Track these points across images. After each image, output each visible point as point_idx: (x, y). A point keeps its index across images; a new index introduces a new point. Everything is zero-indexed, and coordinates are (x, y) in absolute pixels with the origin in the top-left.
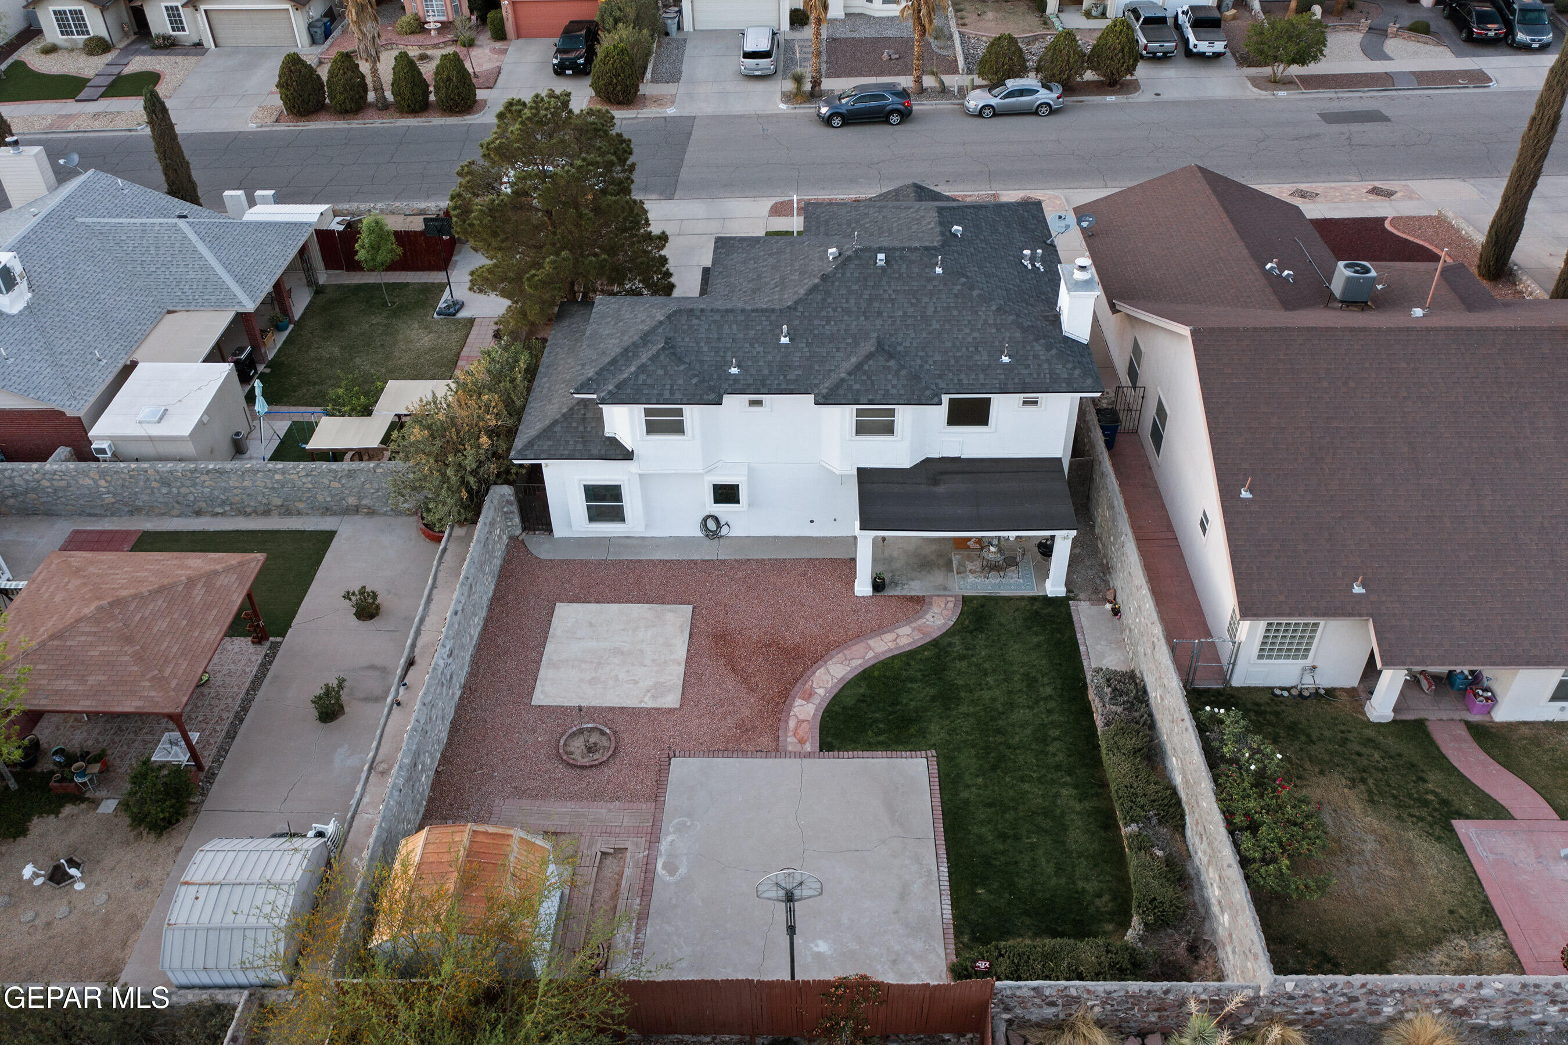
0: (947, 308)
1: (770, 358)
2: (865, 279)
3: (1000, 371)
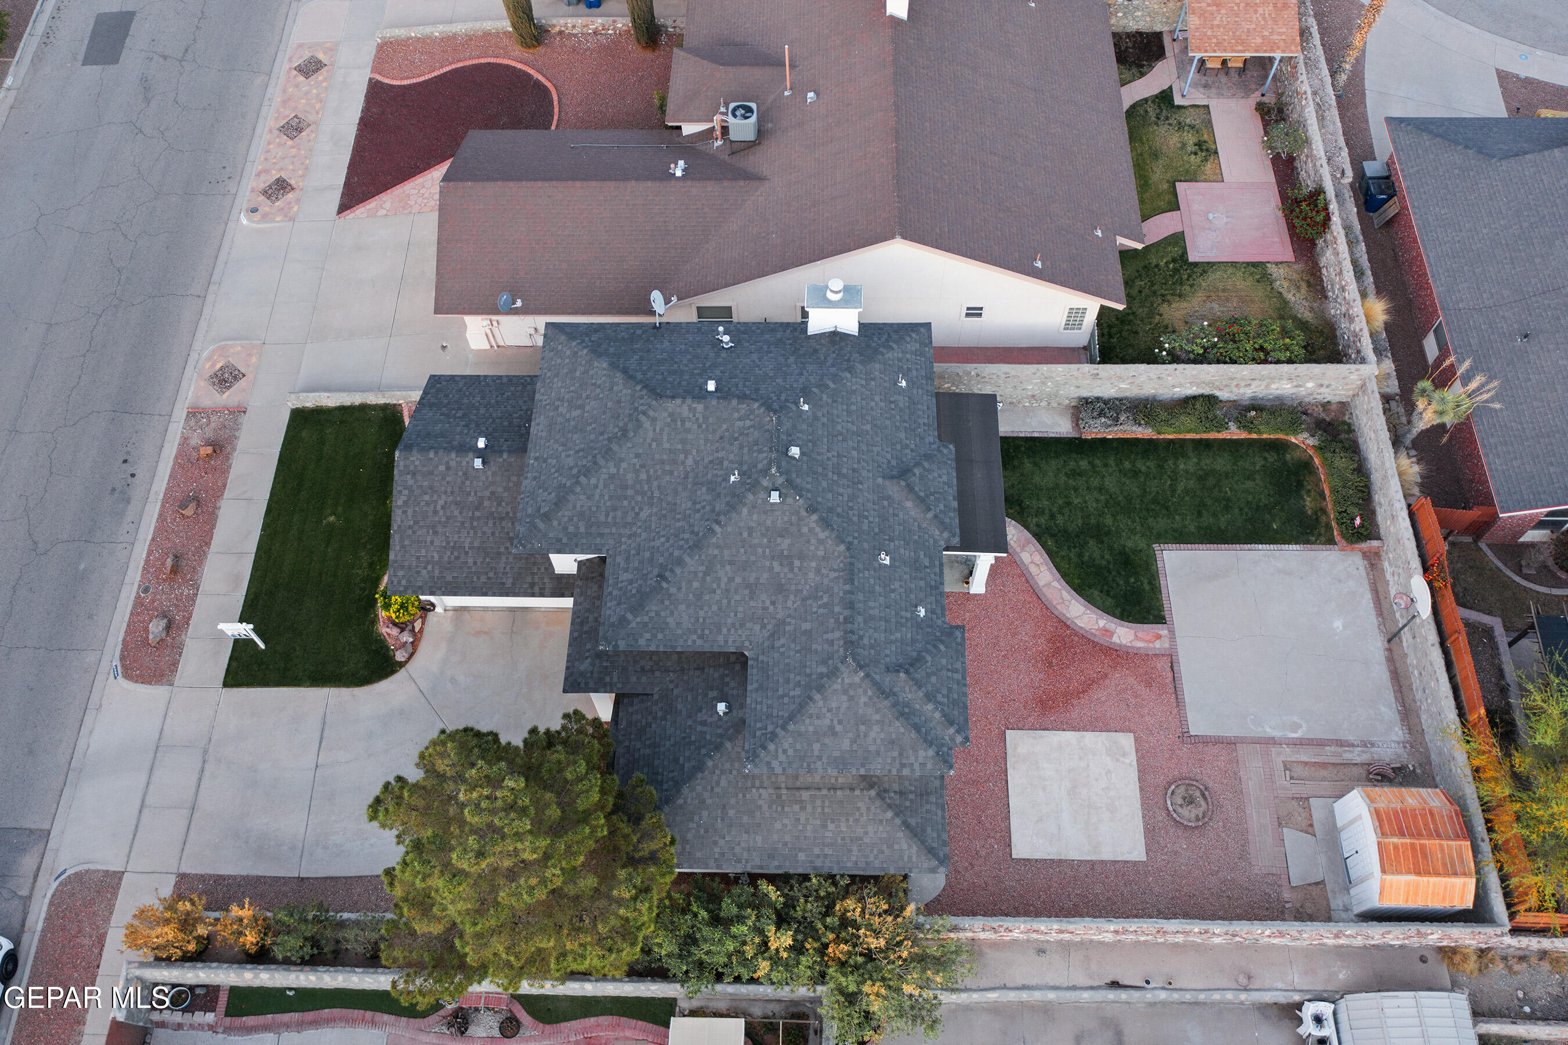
0: (849, 413)
1: (907, 577)
3: (915, 392)
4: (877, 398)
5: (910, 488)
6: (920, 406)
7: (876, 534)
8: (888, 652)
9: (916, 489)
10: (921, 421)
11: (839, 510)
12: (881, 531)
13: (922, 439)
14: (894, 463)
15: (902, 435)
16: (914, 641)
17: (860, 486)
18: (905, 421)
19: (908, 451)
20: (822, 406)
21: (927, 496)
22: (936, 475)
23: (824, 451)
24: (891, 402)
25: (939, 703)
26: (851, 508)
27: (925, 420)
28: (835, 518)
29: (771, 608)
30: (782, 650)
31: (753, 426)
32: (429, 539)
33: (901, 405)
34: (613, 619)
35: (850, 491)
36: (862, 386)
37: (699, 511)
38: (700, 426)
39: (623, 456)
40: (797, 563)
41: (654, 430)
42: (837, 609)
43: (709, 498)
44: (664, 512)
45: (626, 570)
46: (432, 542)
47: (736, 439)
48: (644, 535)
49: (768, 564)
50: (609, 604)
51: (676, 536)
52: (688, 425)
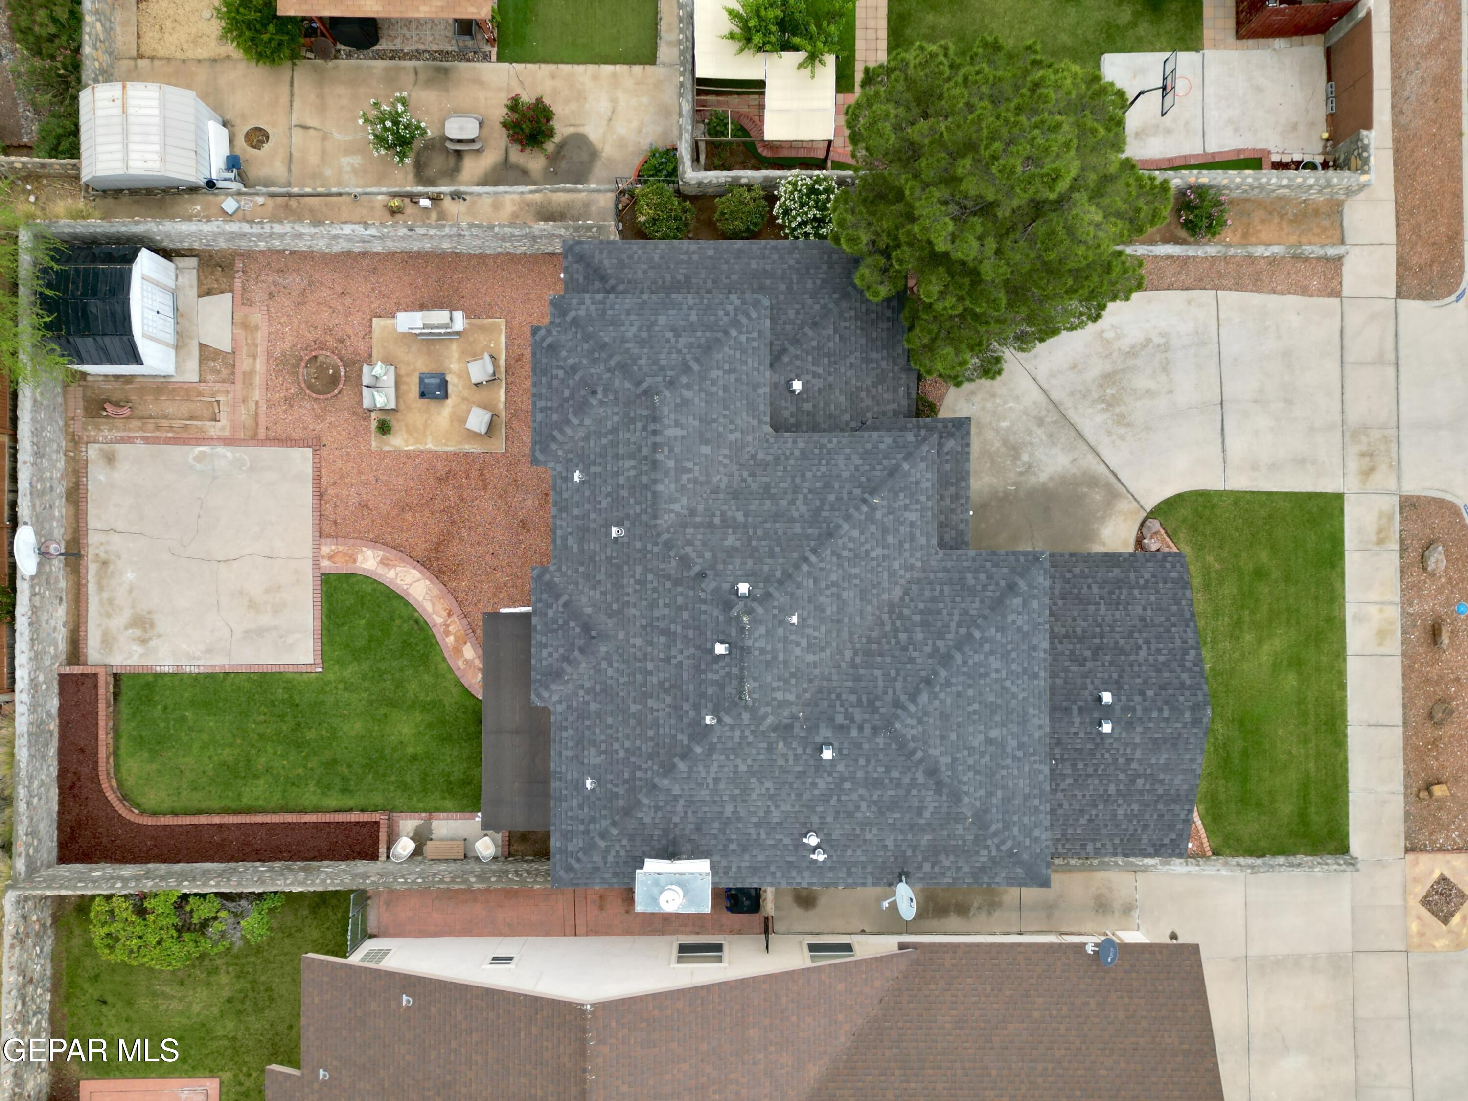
0: (656, 724)
1: (593, 516)
2: (697, 628)
3: (575, 775)
5: (586, 629)
6: (569, 753)
7: (627, 563)
9: (578, 630)
10: (569, 732)
11: (668, 585)
12: (619, 567)
13: (570, 707)
14: (604, 664)
15: (593, 706)
17: (644, 622)
18: (588, 728)
19: (587, 685)
21: (566, 623)
22: (556, 655)
23: (686, 662)
24: (605, 752)
25: (562, 367)
26: (655, 590)
27: (564, 734)
28: (673, 572)
29: (745, 474)
30: (732, 427)
31: (773, 690)
32: (1149, 612)
33: (593, 751)
35: (656, 613)
36: (640, 768)
39: (930, 661)
40: (717, 520)
42: (671, 464)
43: (822, 599)
44: (875, 591)
45: (912, 524)
49: (750, 519)
50: (929, 485)
51: (856, 556)
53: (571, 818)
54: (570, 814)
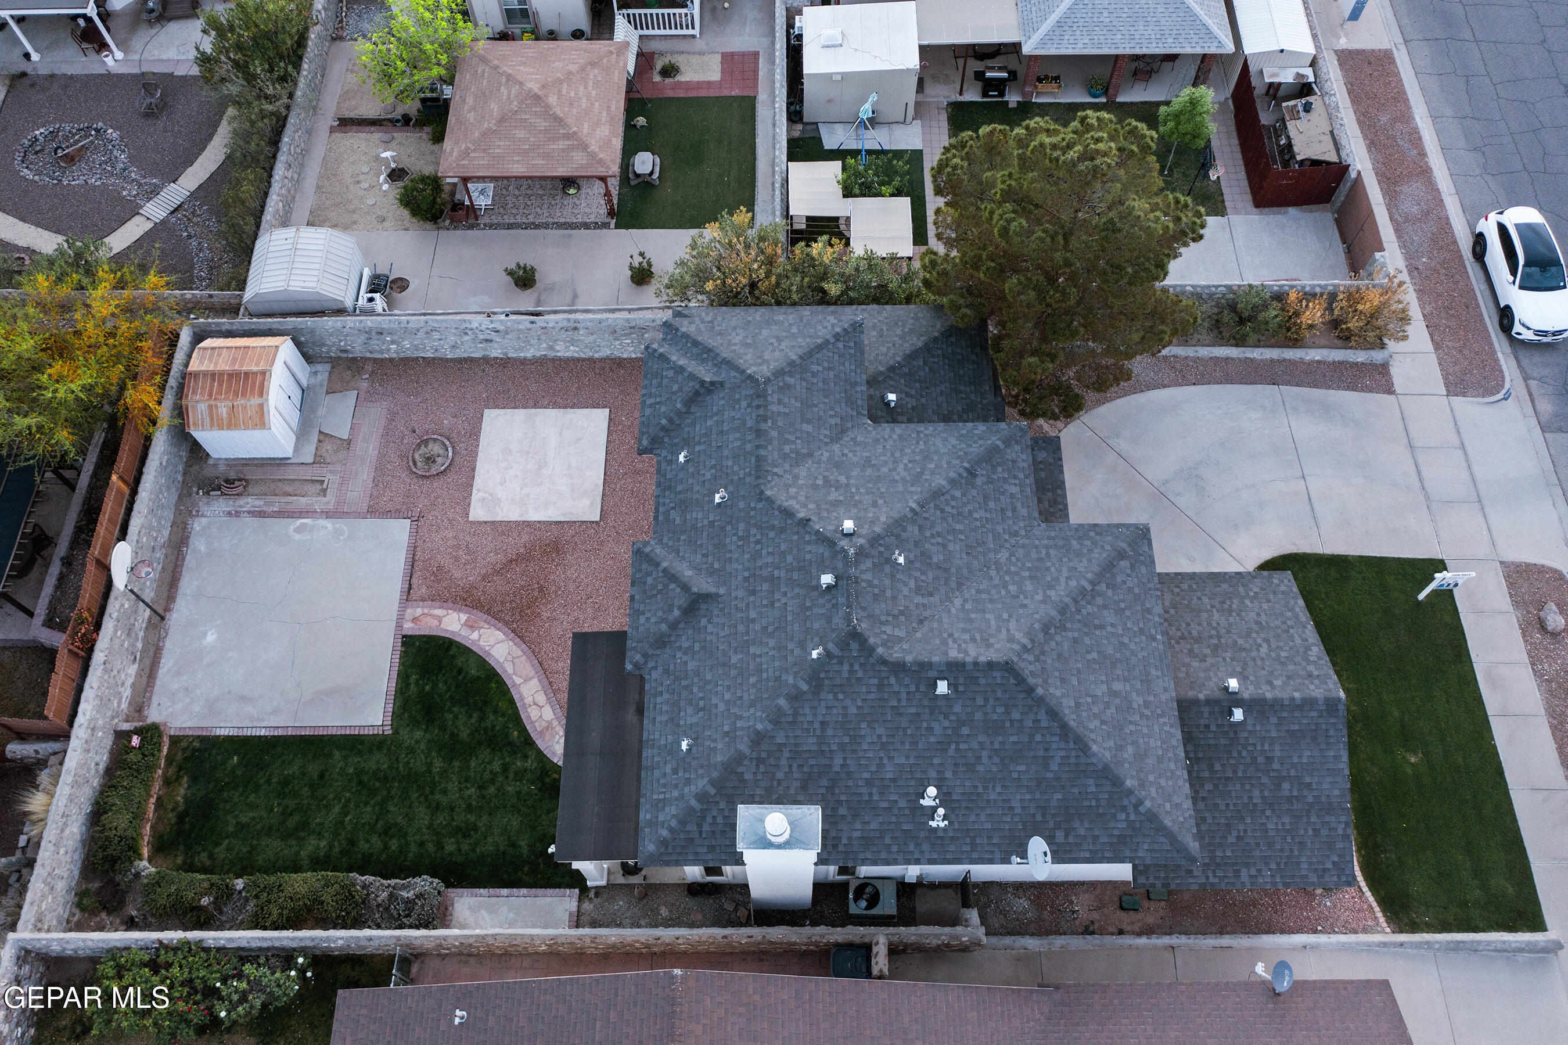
0: (759, 670)
1: (696, 488)
2: (801, 569)
3: (670, 738)
4: (722, 707)
5: (685, 588)
6: (665, 718)
7: (730, 523)
8: (722, 402)
9: (678, 590)
10: (666, 696)
11: (772, 534)
12: (723, 529)
13: (666, 671)
14: (704, 622)
15: (691, 666)
16: (693, 424)
17: (746, 574)
18: (686, 688)
19: (686, 645)
20: (795, 664)
21: (666, 586)
22: (653, 619)
23: (790, 603)
24: (702, 709)
25: (672, 368)
26: (758, 542)
27: (659, 700)
28: (776, 523)
31: (882, 623)
32: (1263, 616)
33: (690, 711)
34: (1017, 448)
35: (759, 563)
36: (741, 718)
37: (939, 534)
38: (951, 635)
39: (1043, 606)
40: (820, 482)
41: (1008, 630)
42: (774, 434)
43: (928, 546)
44: (980, 549)
45: (1012, 496)
46: (1258, 615)
47: (902, 613)
48: (999, 529)
49: (852, 481)
50: (1025, 465)
51: (960, 514)
52: (967, 637)
53: (664, 785)
54: (661, 782)
